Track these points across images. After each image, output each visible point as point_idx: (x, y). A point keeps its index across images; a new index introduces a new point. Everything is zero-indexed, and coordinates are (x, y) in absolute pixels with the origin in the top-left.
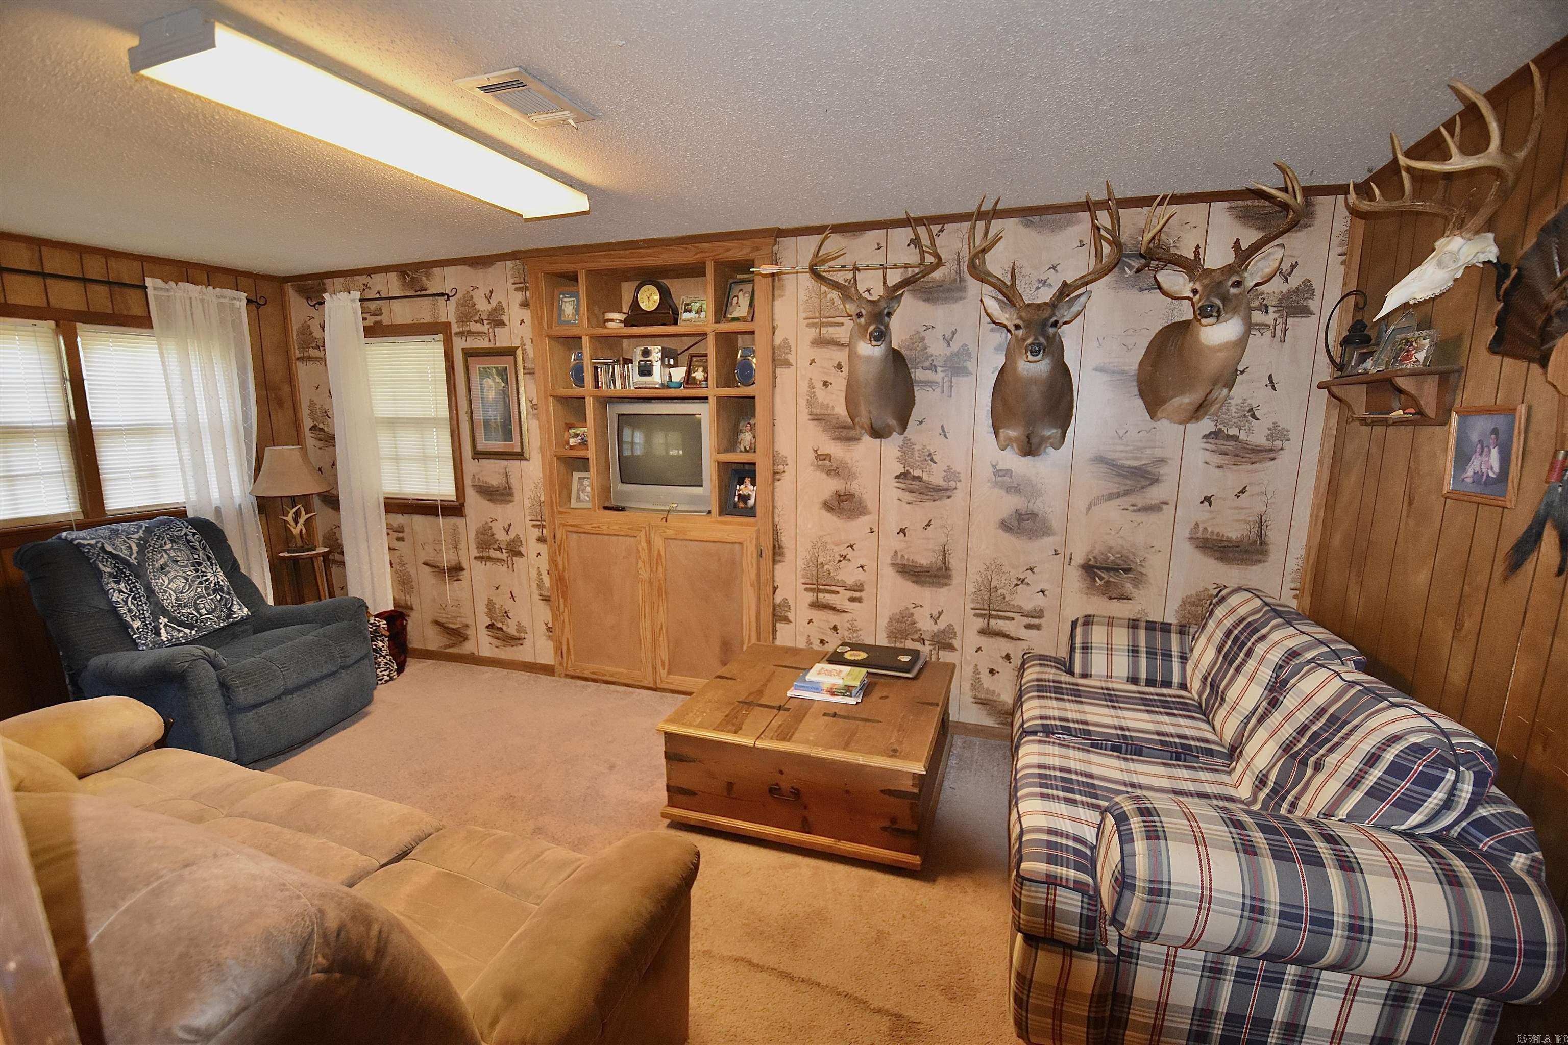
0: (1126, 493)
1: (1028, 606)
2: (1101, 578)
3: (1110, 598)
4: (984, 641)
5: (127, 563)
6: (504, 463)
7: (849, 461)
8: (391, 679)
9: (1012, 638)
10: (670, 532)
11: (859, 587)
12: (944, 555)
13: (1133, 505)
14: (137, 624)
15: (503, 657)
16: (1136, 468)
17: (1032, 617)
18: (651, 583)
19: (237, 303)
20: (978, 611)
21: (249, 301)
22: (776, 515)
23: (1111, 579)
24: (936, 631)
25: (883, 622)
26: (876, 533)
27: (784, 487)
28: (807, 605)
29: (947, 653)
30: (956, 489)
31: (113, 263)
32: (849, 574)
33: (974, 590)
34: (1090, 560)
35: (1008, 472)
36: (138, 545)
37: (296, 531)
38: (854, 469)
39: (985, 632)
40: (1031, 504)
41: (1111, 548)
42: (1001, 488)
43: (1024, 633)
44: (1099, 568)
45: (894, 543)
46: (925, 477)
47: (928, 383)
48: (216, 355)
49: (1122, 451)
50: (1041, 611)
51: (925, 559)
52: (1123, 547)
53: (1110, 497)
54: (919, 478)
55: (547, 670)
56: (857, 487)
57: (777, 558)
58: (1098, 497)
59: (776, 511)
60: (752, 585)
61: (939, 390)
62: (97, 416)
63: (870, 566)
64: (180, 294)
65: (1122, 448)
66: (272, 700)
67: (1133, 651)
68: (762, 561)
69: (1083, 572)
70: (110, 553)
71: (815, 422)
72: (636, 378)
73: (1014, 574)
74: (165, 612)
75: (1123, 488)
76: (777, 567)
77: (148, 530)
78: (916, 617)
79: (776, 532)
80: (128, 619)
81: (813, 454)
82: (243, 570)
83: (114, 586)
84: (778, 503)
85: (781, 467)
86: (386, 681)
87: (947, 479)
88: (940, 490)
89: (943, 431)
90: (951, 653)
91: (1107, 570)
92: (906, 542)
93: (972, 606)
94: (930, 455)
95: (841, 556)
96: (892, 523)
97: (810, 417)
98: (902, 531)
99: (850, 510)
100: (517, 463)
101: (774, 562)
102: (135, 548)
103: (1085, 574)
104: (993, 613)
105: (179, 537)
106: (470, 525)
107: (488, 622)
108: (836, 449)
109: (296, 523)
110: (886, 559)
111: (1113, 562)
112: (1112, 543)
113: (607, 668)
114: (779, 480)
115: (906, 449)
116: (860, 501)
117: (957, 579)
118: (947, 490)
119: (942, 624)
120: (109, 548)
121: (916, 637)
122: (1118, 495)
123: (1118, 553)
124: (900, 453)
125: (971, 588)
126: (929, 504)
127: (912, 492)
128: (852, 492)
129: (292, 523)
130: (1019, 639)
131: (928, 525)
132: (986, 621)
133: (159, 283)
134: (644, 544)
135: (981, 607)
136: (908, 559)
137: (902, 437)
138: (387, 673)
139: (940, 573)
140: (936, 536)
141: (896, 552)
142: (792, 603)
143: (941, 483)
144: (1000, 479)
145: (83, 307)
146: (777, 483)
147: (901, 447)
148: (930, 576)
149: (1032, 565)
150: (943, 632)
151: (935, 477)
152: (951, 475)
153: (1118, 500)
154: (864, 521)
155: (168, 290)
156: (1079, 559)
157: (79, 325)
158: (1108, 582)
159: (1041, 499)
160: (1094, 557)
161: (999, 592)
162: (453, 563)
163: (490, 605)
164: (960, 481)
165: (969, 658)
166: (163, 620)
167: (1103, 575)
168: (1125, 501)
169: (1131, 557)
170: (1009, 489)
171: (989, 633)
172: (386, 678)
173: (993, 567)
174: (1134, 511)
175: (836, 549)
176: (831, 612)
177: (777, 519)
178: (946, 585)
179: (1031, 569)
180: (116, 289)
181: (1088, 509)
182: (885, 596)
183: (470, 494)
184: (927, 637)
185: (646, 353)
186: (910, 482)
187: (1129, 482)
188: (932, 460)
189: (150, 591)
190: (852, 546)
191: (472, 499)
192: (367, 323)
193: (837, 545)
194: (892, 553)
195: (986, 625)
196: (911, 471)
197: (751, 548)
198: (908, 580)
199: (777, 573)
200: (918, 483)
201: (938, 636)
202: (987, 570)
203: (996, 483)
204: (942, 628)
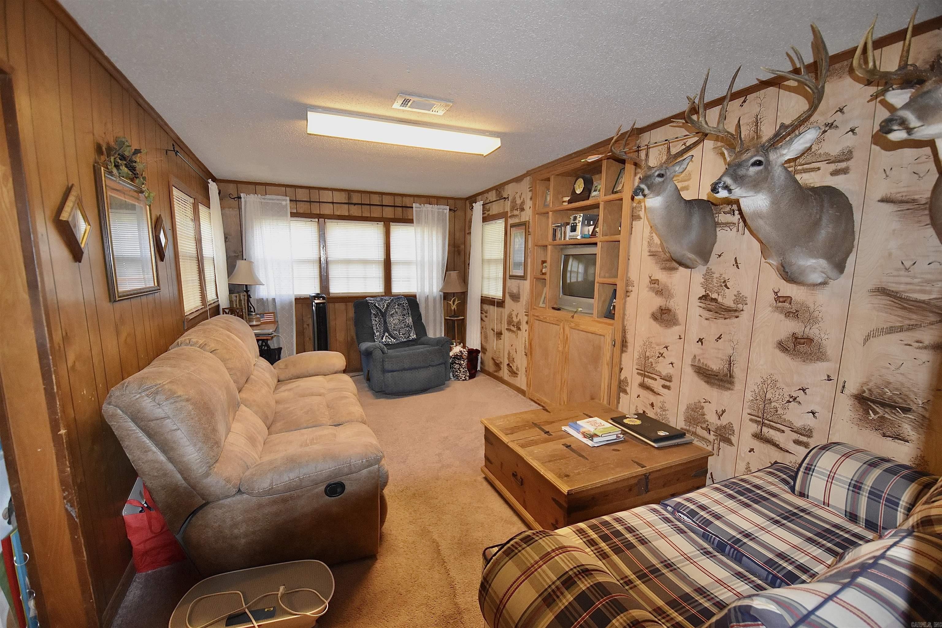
0: (911, 328)
1: (798, 423)
2: (875, 413)
3: (884, 435)
4: (757, 444)
5: (380, 310)
6: (519, 281)
7: (670, 286)
8: (466, 380)
9: (781, 449)
10: (573, 325)
11: (668, 379)
12: (730, 364)
13: (917, 342)
14: (377, 334)
15: (511, 382)
16: (923, 302)
17: (801, 434)
18: (563, 353)
19: (445, 211)
20: (754, 417)
21: (450, 210)
22: (625, 320)
23: (886, 416)
24: (719, 425)
25: (683, 408)
26: (683, 340)
27: (631, 300)
28: (637, 385)
29: (725, 445)
30: (742, 310)
31: (404, 199)
32: (663, 368)
33: (751, 398)
34: (864, 392)
35: (787, 299)
36: (387, 305)
37: (453, 308)
38: (672, 290)
39: (758, 436)
40: (807, 330)
41: (890, 383)
42: (781, 312)
43: (792, 447)
44: (874, 402)
45: (694, 349)
46: (720, 299)
47: (727, 224)
48: (434, 233)
49: (907, 284)
50: (810, 431)
51: (715, 365)
52: (902, 384)
53: (891, 330)
54: (715, 300)
55: (523, 392)
56: (673, 304)
57: (624, 349)
58: (877, 330)
59: (626, 317)
60: (607, 364)
61: (735, 229)
62: (393, 257)
63: (677, 363)
64: (424, 209)
65: (908, 280)
66: (398, 371)
67: (855, 486)
68: (615, 349)
69: (856, 402)
70: (376, 306)
71: (652, 257)
72: (569, 234)
73: (787, 391)
74: (388, 331)
75: (907, 322)
76: (623, 355)
77: (392, 300)
78: (706, 410)
79: (624, 331)
80: (375, 331)
81: (649, 279)
82: (423, 321)
83: (374, 318)
84: (627, 313)
85: (630, 288)
86: (463, 380)
87: (736, 302)
88: (730, 311)
89: (736, 263)
90: (729, 447)
91: (883, 405)
92: (702, 349)
93: (749, 411)
94: (725, 281)
95: (660, 354)
96: (693, 335)
97: (649, 254)
98: (700, 340)
99: (667, 321)
100: (523, 281)
101: (622, 351)
102: (385, 306)
103: (858, 405)
104: (766, 421)
105: (401, 304)
106: (506, 312)
107: (508, 363)
108: (661, 276)
109: (454, 304)
110: (688, 360)
111: (890, 398)
112: (891, 379)
113: (543, 398)
114: (629, 296)
115: (708, 275)
116: (674, 315)
117: (738, 386)
118: (736, 311)
119: (724, 421)
120: (377, 305)
121: (704, 426)
122: (901, 329)
123: (897, 389)
124: (703, 280)
125: (749, 396)
126: (721, 321)
127: (710, 311)
128: (670, 307)
129: (452, 304)
130: (787, 451)
131: (719, 338)
132: (759, 427)
133: (418, 205)
134: (562, 330)
135: (756, 414)
136: (703, 363)
137: (705, 267)
138: (464, 376)
139: (725, 379)
140: (725, 348)
141: (695, 356)
142: (629, 381)
143: (733, 305)
144: (780, 304)
145: (393, 217)
146: (628, 299)
147: (704, 275)
148: (718, 380)
149: (805, 386)
150: (725, 427)
151: (728, 300)
152: (740, 299)
153: (901, 334)
154: (676, 330)
155: (420, 208)
156: (852, 388)
157: (391, 223)
158: (882, 418)
159: (817, 325)
160: (870, 390)
161: (773, 404)
162: (499, 331)
163: (509, 353)
164: (746, 304)
165: (743, 455)
166: (386, 334)
167: (878, 410)
168: (906, 336)
169: (912, 396)
170: (788, 314)
171: (762, 439)
172: (463, 378)
173: (769, 382)
174: (919, 348)
175: (657, 348)
176: (651, 392)
177: (626, 323)
178: (729, 389)
179: (804, 390)
180: (404, 209)
181: (866, 340)
182: (685, 388)
183: (507, 296)
184: (712, 428)
185: (575, 218)
186: (709, 303)
187: (914, 316)
188: (726, 286)
189: (385, 322)
190: (666, 347)
191: (508, 299)
192: (485, 215)
193: (658, 345)
194: (692, 357)
195: (759, 431)
196: (710, 294)
197: (609, 339)
198: (702, 379)
199: (623, 359)
200: (714, 304)
201: (720, 430)
202: (764, 383)
203: (777, 308)
204: (724, 424)
